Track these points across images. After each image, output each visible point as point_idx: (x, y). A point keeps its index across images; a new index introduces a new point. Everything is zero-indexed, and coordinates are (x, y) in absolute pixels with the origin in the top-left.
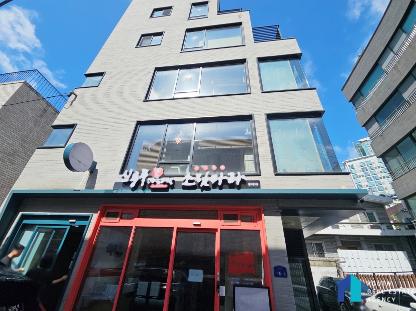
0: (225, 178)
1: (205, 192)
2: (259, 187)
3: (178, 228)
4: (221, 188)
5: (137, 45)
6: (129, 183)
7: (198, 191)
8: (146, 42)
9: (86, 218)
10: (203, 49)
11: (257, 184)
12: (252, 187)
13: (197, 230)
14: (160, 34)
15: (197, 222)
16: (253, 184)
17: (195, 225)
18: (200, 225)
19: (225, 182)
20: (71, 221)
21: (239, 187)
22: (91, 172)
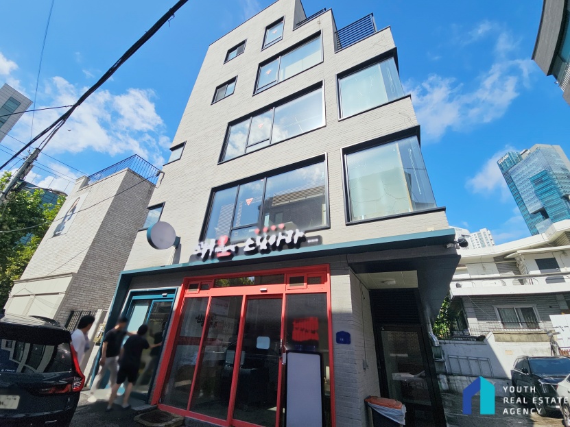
0: (283, 237)
1: (265, 255)
2: (320, 242)
3: (247, 296)
4: (280, 248)
5: (213, 101)
6: (199, 255)
7: (259, 255)
8: (221, 94)
9: (173, 291)
10: (276, 83)
11: (317, 240)
12: (312, 244)
13: (265, 297)
14: (233, 80)
15: (264, 288)
16: (313, 241)
17: (262, 291)
18: (266, 291)
19: (283, 241)
20: (163, 294)
21: (298, 246)
22: (177, 248)
